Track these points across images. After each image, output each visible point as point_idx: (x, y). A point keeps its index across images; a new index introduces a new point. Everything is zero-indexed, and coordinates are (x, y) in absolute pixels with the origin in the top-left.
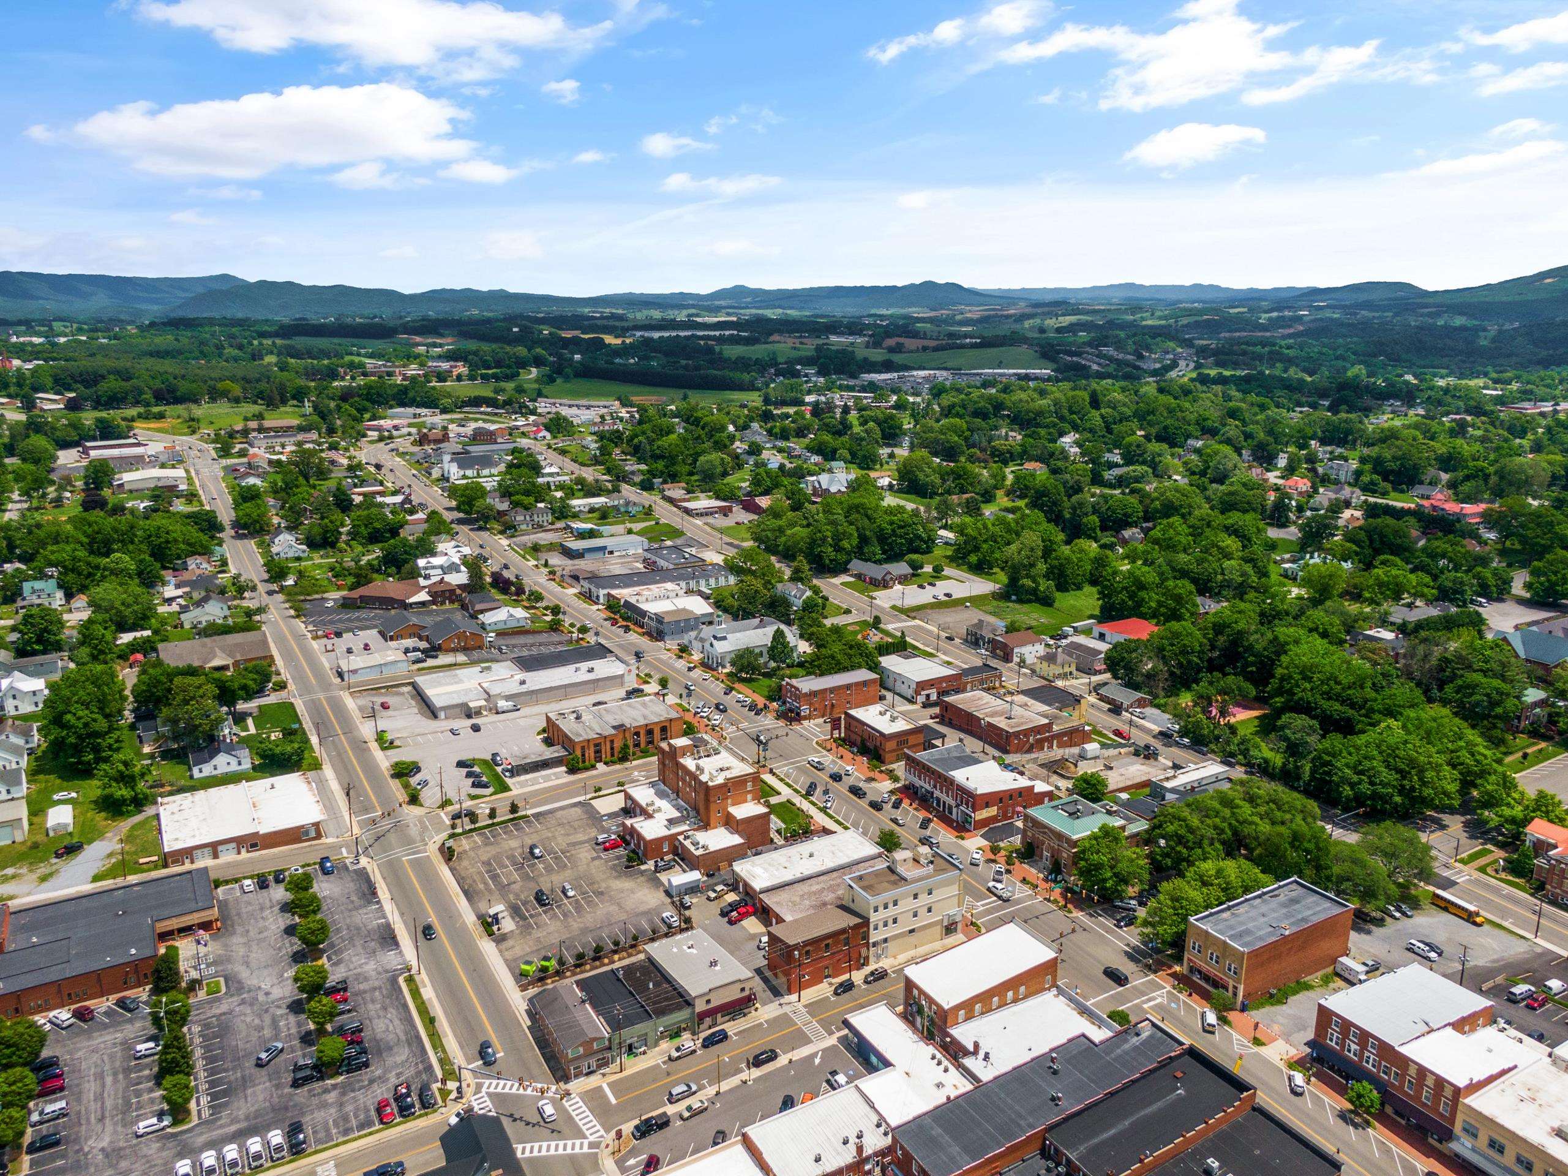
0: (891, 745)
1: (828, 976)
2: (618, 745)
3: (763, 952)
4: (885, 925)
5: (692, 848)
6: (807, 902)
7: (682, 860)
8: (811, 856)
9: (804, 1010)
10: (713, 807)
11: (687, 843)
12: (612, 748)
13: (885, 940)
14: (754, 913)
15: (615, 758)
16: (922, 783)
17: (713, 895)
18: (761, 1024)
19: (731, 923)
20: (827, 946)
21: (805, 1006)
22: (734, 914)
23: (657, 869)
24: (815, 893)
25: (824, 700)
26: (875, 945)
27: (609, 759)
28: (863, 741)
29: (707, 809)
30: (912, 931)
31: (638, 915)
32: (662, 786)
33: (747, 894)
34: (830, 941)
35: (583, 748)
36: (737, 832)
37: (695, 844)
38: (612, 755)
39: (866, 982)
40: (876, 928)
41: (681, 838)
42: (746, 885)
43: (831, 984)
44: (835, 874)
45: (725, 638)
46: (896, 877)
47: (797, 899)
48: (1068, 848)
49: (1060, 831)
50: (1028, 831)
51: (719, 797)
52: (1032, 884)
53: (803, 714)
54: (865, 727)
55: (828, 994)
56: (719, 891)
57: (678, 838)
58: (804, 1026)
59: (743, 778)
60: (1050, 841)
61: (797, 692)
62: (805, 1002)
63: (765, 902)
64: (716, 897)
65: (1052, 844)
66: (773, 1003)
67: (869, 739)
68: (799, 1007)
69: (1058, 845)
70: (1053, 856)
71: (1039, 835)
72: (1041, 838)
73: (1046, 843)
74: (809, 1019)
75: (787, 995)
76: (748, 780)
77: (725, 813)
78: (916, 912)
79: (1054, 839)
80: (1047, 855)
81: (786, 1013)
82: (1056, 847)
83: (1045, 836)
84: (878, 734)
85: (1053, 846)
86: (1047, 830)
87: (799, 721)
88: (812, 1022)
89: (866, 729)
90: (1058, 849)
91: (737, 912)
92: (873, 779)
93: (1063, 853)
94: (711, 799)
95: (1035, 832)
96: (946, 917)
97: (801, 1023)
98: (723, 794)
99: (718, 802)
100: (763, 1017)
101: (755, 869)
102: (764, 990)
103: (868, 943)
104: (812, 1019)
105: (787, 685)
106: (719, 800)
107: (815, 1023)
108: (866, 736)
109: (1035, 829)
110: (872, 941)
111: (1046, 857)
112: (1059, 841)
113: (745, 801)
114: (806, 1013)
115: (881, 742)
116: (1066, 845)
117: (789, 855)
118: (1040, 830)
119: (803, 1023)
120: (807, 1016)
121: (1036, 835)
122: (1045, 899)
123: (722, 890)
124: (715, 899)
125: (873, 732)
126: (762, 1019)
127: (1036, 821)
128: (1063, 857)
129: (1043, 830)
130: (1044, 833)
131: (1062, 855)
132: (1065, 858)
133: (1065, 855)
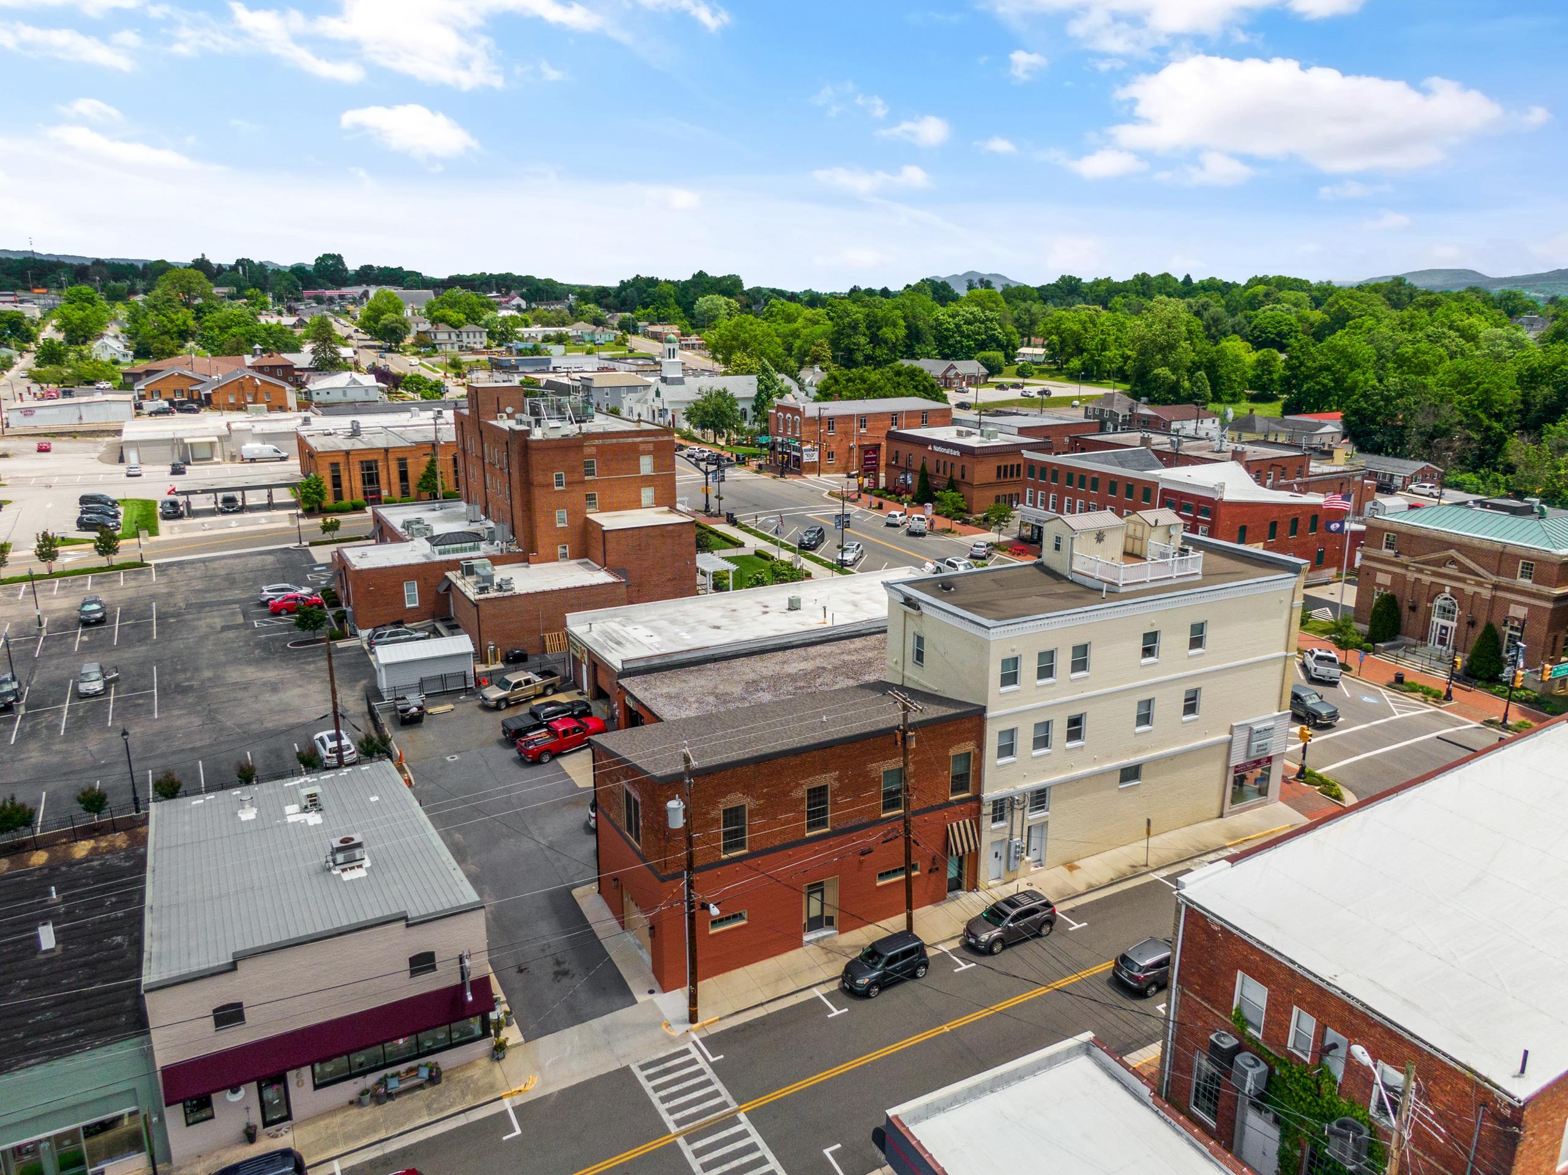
0: (984, 473)
1: (824, 921)
2: (417, 472)
4: (1042, 741)
5: (471, 592)
7: (452, 627)
8: (795, 607)
9: (703, 1060)
10: (541, 500)
11: (466, 585)
12: (404, 476)
13: (1039, 798)
17: (495, 694)
18: (497, 1122)
19: (525, 760)
20: (818, 794)
21: (714, 1042)
22: (540, 734)
26: (1001, 810)
28: (924, 476)
29: (530, 505)
30: (1131, 773)
31: (247, 737)
32: (464, 508)
33: (600, 693)
34: (828, 779)
35: (335, 466)
37: (484, 584)
40: (1007, 749)
41: (453, 574)
42: (597, 665)
43: (827, 950)
44: (857, 644)
45: (679, 382)
46: (1064, 588)
48: (1535, 588)
49: (1505, 545)
50: (1381, 571)
51: (559, 477)
52: (1427, 692)
53: (806, 459)
54: (930, 448)
55: (817, 992)
56: (518, 684)
57: (449, 574)
58: (690, 1139)
59: (630, 440)
60: (1463, 580)
61: (797, 417)
62: (720, 1019)
63: (632, 696)
64: (505, 699)
65: (1470, 589)
66: (576, 1027)
67: (938, 471)
68: (694, 1043)
69: (1496, 587)
70: (1472, 624)
71: (1421, 571)
72: (1427, 579)
73: (1447, 589)
74: (725, 1105)
75: (651, 992)
76: (642, 447)
77: (581, 521)
78: (1149, 703)
79: (1481, 571)
80: (1443, 627)
81: (627, 1070)
82: (1486, 593)
83: (1443, 570)
84: (957, 453)
85: (1475, 593)
86: (1453, 552)
87: (800, 474)
88: (735, 1121)
89: (933, 451)
90: (1493, 597)
91: (549, 732)
92: (949, 531)
93: (1512, 606)
94: (538, 477)
95: (1406, 567)
96: (1241, 737)
97: (679, 1123)
98: (571, 470)
99: (557, 488)
100: (522, 1087)
101: (629, 629)
102: (557, 968)
103: (977, 799)
104: (734, 1106)
105: (777, 412)
106: (560, 484)
107: (745, 1124)
108: (931, 468)
109: (1404, 559)
110: (990, 794)
111: (1441, 633)
112: (1498, 574)
113: (637, 504)
114: (710, 1074)
115: (963, 467)
116: (1526, 583)
117: (733, 607)
118: (1423, 558)
119: (691, 1125)
120: (718, 1086)
121: (1409, 574)
122: (1490, 723)
123: (528, 682)
124: (503, 705)
125: (948, 451)
126: (515, 1097)
127: (1412, 536)
128: (1513, 619)
129: (1435, 556)
130: (1439, 563)
131: (1511, 614)
132: (1521, 621)
133: (1521, 612)
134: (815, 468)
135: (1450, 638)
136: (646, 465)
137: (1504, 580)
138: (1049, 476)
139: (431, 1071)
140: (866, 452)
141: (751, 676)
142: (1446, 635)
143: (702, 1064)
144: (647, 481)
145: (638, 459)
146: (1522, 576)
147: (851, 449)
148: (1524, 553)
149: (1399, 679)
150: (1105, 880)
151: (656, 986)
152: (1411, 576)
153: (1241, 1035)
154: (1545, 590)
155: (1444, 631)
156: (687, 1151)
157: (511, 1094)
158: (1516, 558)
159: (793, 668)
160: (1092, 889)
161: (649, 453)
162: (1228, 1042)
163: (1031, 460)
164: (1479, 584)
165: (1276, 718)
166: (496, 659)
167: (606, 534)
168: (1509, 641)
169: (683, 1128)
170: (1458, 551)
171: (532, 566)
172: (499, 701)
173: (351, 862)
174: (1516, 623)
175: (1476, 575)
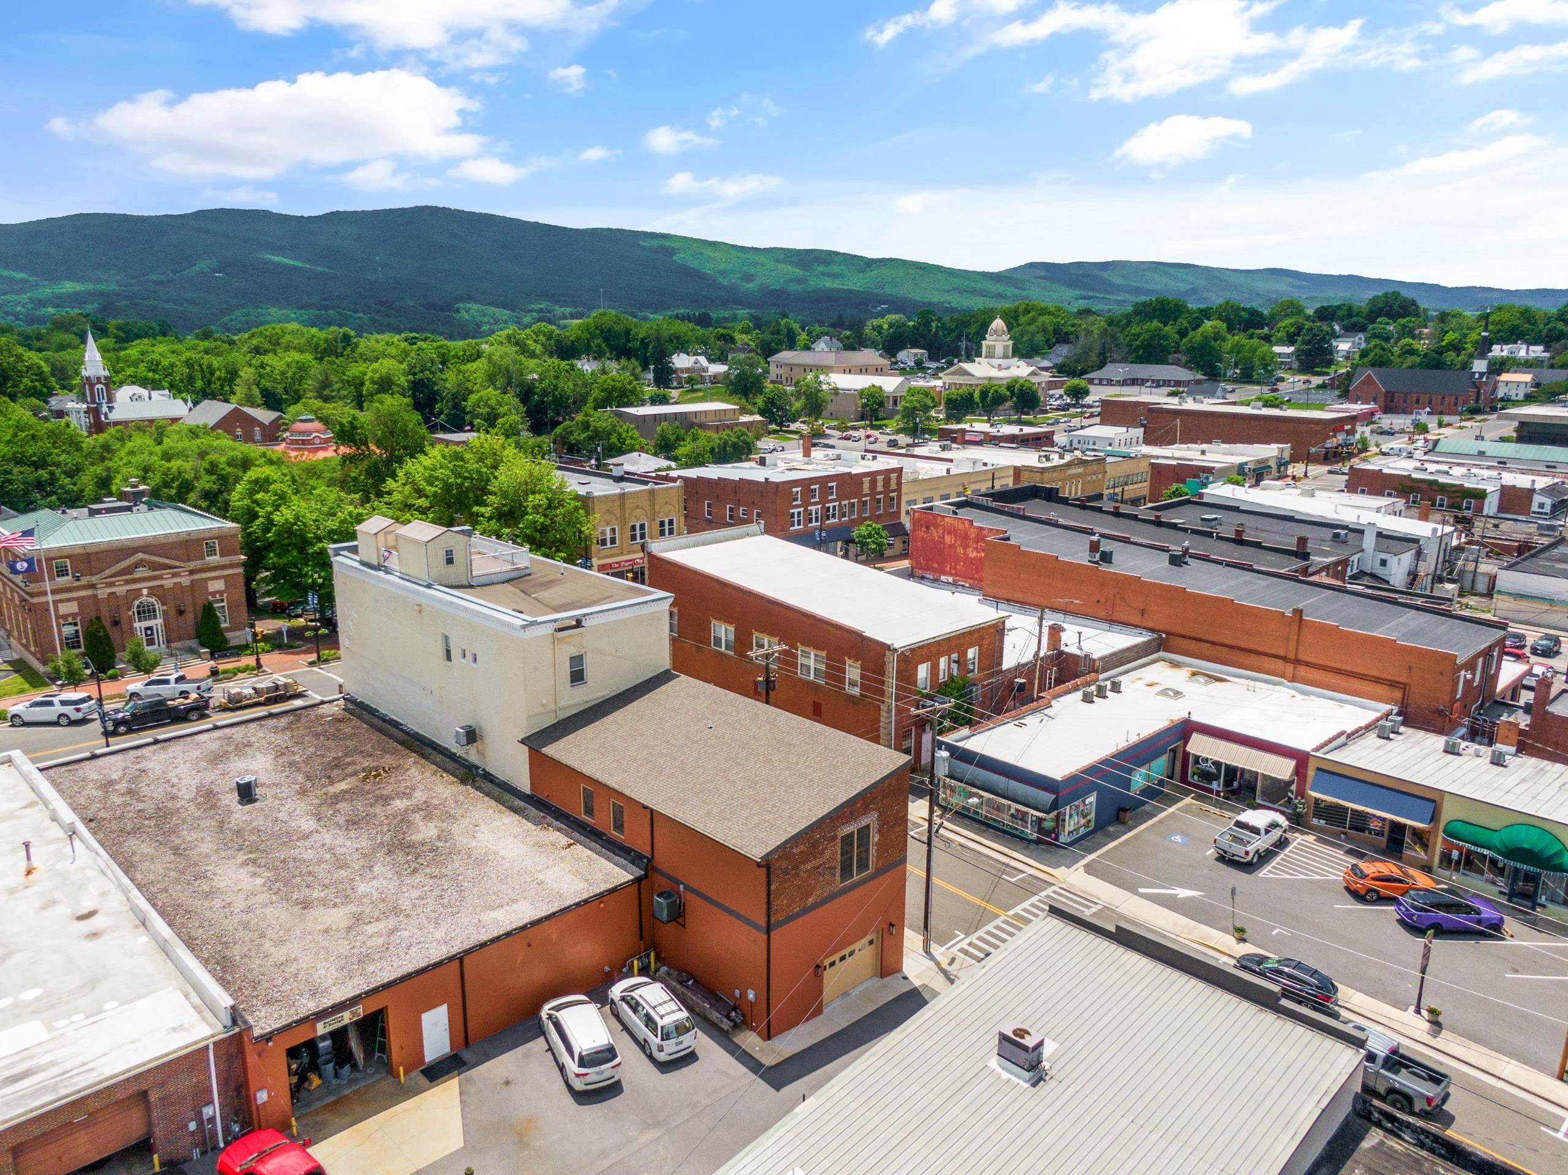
9: (965, 939)
48: (226, 560)
49: (189, 533)
60: (160, 577)
65: (168, 583)
69: (191, 572)
70: (179, 614)
71: (112, 584)
72: (121, 590)
73: (145, 592)
74: (1005, 922)
75: (906, 978)
79: (177, 563)
80: (147, 629)
82: (185, 581)
83: (136, 575)
85: (175, 584)
86: (139, 556)
88: (1018, 914)
90: (192, 581)
93: (210, 583)
95: (93, 586)
104: (1003, 918)
107: (1016, 911)
109: (84, 581)
111: (147, 635)
112: (189, 560)
116: (214, 559)
118: (108, 572)
120: (988, 928)
121: (99, 592)
127: (88, 554)
128: (214, 594)
129: (123, 564)
130: (129, 570)
131: (211, 590)
132: (221, 593)
133: (217, 585)
135: (159, 636)
137: (192, 565)
142: (152, 634)
143: (970, 939)
146: (208, 556)
148: (207, 535)
151: (899, 975)
152: (102, 593)
155: (149, 632)
164: (174, 575)
170: (144, 552)
174: (218, 596)
175: (171, 567)
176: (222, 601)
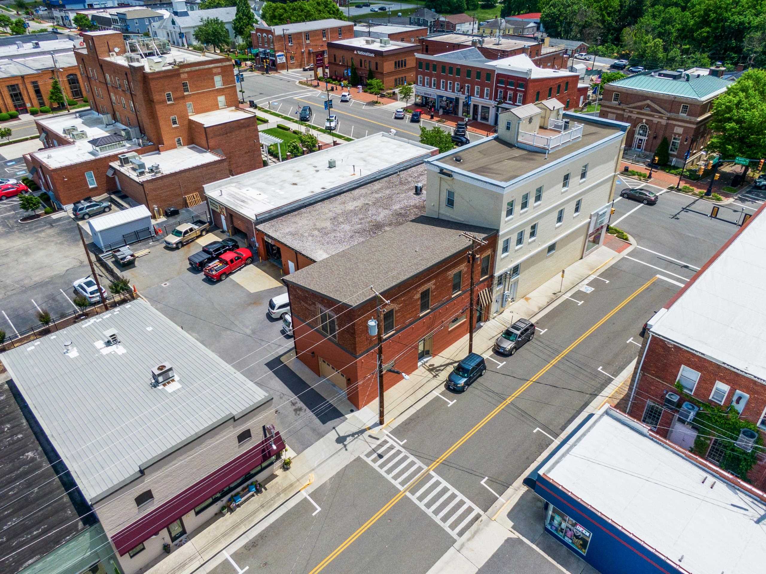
0: (388, 66)
1: (426, 353)
2: (46, 88)
3: (280, 325)
4: (520, 241)
5: (133, 175)
6: (347, 227)
7: (123, 197)
8: (332, 165)
9: (397, 444)
10: (160, 111)
11: (126, 170)
12: (38, 93)
13: (516, 270)
14: (252, 259)
15: (47, 107)
16: (441, 92)
17: (173, 239)
18: (304, 505)
19: (211, 280)
20: (425, 295)
21: (398, 432)
22: (215, 264)
23: (79, 216)
24: (354, 212)
25: (300, 45)
26: (502, 279)
27: (37, 108)
28: (354, 70)
29: (153, 116)
30: (552, 248)
31: (25, 290)
32: (95, 115)
33: (236, 231)
34: (430, 285)
36: (208, 148)
37: (140, 168)
38: (42, 104)
39: (499, 352)
40: (505, 249)
41: (115, 164)
42: (232, 215)
43: (432, 369)
44: (377, 186)
45: (185, 14)
46: (517, 153)
47: (328, 224)
48: (688, 118)
49: (675, 97)
50: (610, 112)
51: (169, 95)
52: (640, 175)
53: (279, 61)
54: (355, 52)
55: (436, 393)
56: (186, 232)
57: (112, 164)
58: (413, 491)
59: (207, 67)
60: (653, 116)
61: (270, 36)
62: (395, 419)
63: (269, 236)
64: (181, 242)
65: (656, 120)
66: (321, 440)
67: (361, 66)
68: (387, 435)
69: (669, 119)
70: (655, 138)
71: (631, 112)
72: (634, 116)
73: (644, 121)
74: (420, 469)
75: (352, 411)
76: (215, 71)
77: (186, 122)
78: (561, 212)
79: (662, 111)
80: (640, 140)
81: (359, 459)
82: (664, 122)
83: (642, 111)
84: (373, 55)
85: (658, 122)
86: (648, 102)
87: (276, 70)
88: (430, 477)
89: (357, 54)
90: (667, 123)
91: (221, 261)
92: (377, 102)
93: (676, 128)
94: (156, 97)
95: (624, 110)
96: (594, 218)
97: (403, 483)
98: (175, 90)
99: (168, 103)
100: (308, 482)
101: (244, 190)
102: (294, 407)
103: (492, 277)
104: (425, 468)
105: (257, 32)
106: (169, 100)
107: (436, 477)
108: (356, 63)
109: (623, 106)
110: (497, 274)
111: (639, 143)
112: (670, 112)
113: (215, 107)
114: (404, 453)
115: (377, 64)
116: (684, 116)
117: (297, 169)
118: (633, 105)
119: (409, 483)
120: (412, 458)
121: (625, 113)
122: (671, 188)
123: (191, 230)
124: (180, 245)
125: (367, 54)
126: (307, 488)
127: (628, 94)
128: (676, 134)
129: (639, 104)
130: (641, 108)
131: (675, 131)
132: (679, 135)
133: (680, 130)
134: (284, 66)
135: (643, 145)
136: (218, 82)
137: (673, 115)
138: (431, 68)
139: (256, 486)
140: (317, 56)
141: (331, 215)
142: (641, 143)
143: (398, 448)
144: (220, 91)
145: (213, 79)
146: (682, 112)
147: (303, 53)
148: (685, 101)
149: (626, 170)
150: (545, 304)
151: (353, 408)
152: (626, 115)
153: (680, 393)
154: (693, 119)
155: (640, 142)
156: (414, 498)
157: (304, 488)
158: (680, 103)
159: (351, 206)
160: (541, 309)
161: (219, 74)
162: (675, 399)
163: (420, 59)
164: (661, 117)
165: (607, 207)
166: (160, 215)
167: (207, 129)
168: (672, 145)
169: (406, 486)
170: (651, 101)
171: (162, 153)
172: (177, 244)
173: (168, 380)
174: (677, 136)
175: (660, 113)
176: (679, 139)
